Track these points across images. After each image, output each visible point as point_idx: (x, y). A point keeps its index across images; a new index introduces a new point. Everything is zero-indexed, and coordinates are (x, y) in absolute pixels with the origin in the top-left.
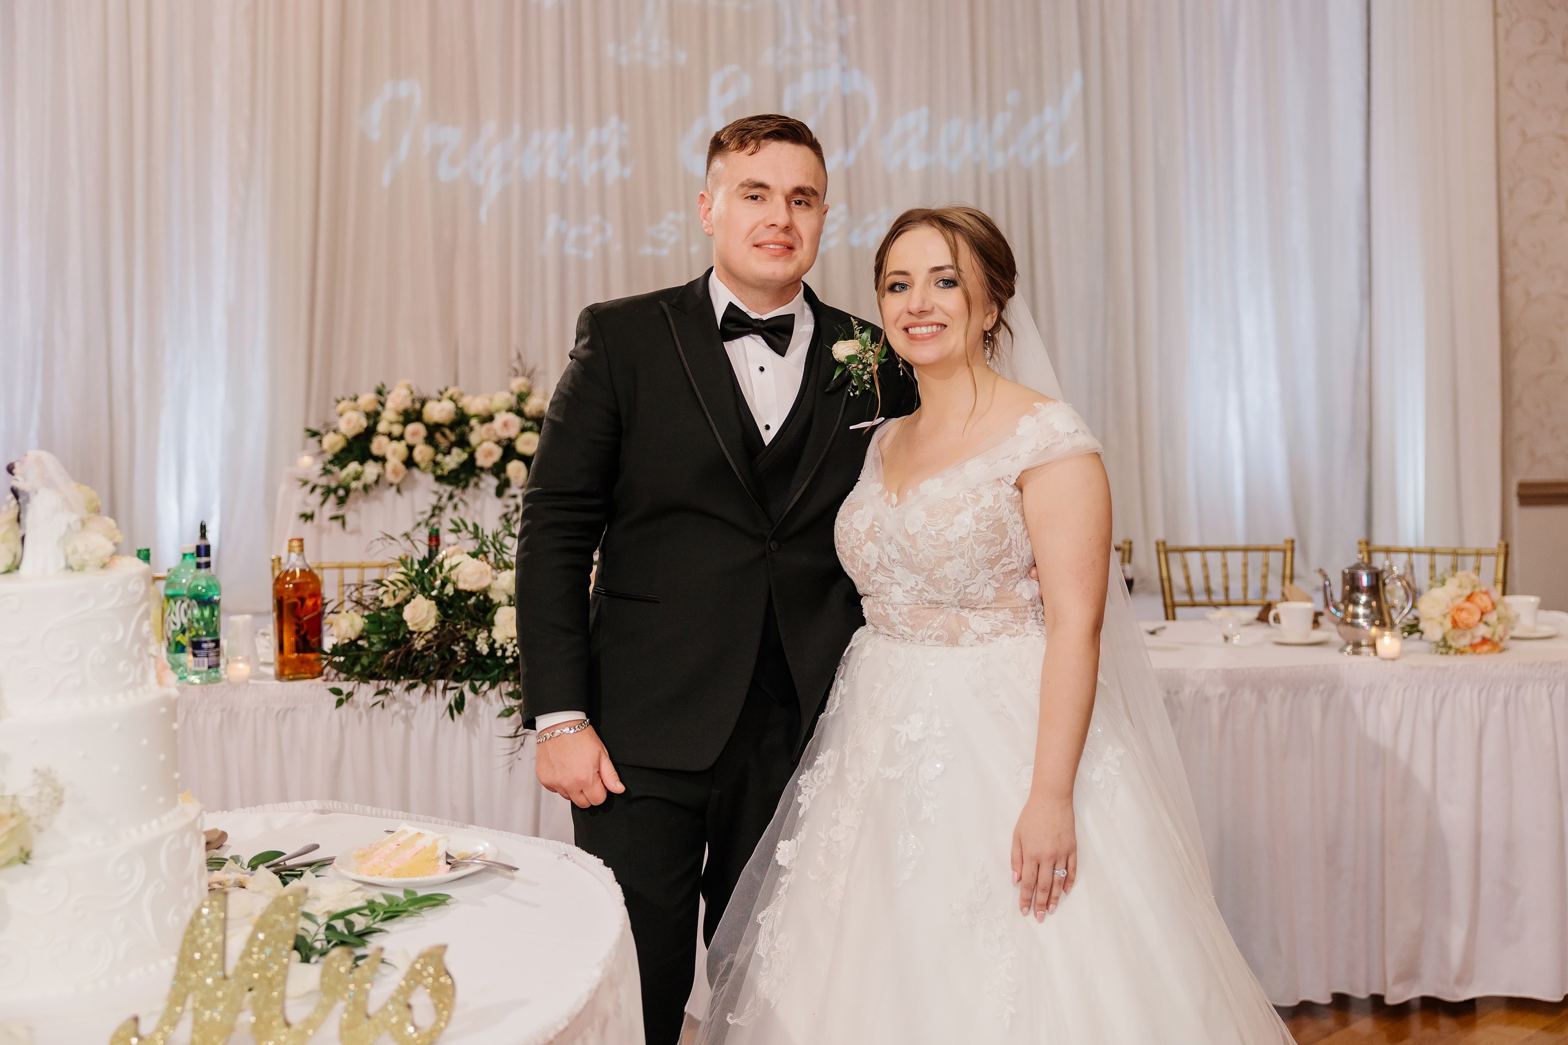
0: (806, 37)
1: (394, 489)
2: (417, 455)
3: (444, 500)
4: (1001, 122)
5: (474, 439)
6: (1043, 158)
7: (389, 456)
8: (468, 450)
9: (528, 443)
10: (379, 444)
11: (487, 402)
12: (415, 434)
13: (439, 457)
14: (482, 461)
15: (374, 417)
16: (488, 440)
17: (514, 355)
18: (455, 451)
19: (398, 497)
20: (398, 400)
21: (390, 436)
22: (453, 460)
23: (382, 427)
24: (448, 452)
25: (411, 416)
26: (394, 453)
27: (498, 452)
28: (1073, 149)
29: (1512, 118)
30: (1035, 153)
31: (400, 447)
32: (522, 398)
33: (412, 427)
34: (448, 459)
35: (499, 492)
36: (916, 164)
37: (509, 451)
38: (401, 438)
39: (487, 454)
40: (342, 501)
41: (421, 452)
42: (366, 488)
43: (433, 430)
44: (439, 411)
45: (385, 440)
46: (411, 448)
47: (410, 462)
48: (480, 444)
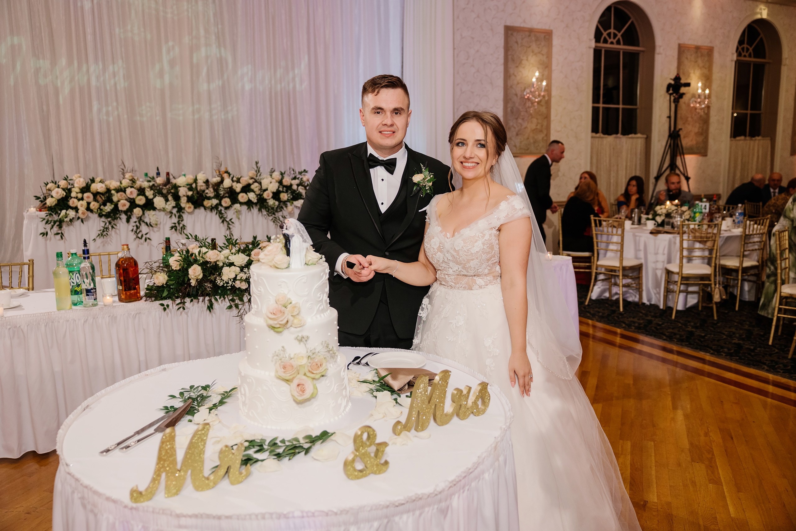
0: (202, 32)
1: (80, 220)
2: (92, 206)
3: (108, 224)
4: (279, 72)
5: (115, 199)
6: (294, 87)
7: (79, 207)
8: (113, 203)
9: (140, 200)
10: (73, 202)
11: (118, 184)
12: (88, 197)
13: (102, 207)
14: (121, 208)
15: (68, 191)
16: (122, 199)
17: (120, 162)
18: (108, 204)
19: (81, 223)
20: (79, 182)
21: (77, 198)
22: (108, 208)
23: (73, 194)
24: (105, 205)
25: (86, 189)
26: (82, 206)
27: (128, 204)
28: (305, 84)
29: (458, 85)
30: (291, 86)
31: (84, 203)
32: (133, 181)
33: (86, 195)
34: (106, 208)
35: (128, 221)
36: (248, 87)
37: (133, 204)
38: (82, 199)
39: (124, 205)
40: (60, 227)
41: (94, 205)
42: (71, 220)
43: (96, 195)
44: (98, 187)
45: (76, 200)
46: (89, 204)
47: (88, 209)
48: (119, 201)
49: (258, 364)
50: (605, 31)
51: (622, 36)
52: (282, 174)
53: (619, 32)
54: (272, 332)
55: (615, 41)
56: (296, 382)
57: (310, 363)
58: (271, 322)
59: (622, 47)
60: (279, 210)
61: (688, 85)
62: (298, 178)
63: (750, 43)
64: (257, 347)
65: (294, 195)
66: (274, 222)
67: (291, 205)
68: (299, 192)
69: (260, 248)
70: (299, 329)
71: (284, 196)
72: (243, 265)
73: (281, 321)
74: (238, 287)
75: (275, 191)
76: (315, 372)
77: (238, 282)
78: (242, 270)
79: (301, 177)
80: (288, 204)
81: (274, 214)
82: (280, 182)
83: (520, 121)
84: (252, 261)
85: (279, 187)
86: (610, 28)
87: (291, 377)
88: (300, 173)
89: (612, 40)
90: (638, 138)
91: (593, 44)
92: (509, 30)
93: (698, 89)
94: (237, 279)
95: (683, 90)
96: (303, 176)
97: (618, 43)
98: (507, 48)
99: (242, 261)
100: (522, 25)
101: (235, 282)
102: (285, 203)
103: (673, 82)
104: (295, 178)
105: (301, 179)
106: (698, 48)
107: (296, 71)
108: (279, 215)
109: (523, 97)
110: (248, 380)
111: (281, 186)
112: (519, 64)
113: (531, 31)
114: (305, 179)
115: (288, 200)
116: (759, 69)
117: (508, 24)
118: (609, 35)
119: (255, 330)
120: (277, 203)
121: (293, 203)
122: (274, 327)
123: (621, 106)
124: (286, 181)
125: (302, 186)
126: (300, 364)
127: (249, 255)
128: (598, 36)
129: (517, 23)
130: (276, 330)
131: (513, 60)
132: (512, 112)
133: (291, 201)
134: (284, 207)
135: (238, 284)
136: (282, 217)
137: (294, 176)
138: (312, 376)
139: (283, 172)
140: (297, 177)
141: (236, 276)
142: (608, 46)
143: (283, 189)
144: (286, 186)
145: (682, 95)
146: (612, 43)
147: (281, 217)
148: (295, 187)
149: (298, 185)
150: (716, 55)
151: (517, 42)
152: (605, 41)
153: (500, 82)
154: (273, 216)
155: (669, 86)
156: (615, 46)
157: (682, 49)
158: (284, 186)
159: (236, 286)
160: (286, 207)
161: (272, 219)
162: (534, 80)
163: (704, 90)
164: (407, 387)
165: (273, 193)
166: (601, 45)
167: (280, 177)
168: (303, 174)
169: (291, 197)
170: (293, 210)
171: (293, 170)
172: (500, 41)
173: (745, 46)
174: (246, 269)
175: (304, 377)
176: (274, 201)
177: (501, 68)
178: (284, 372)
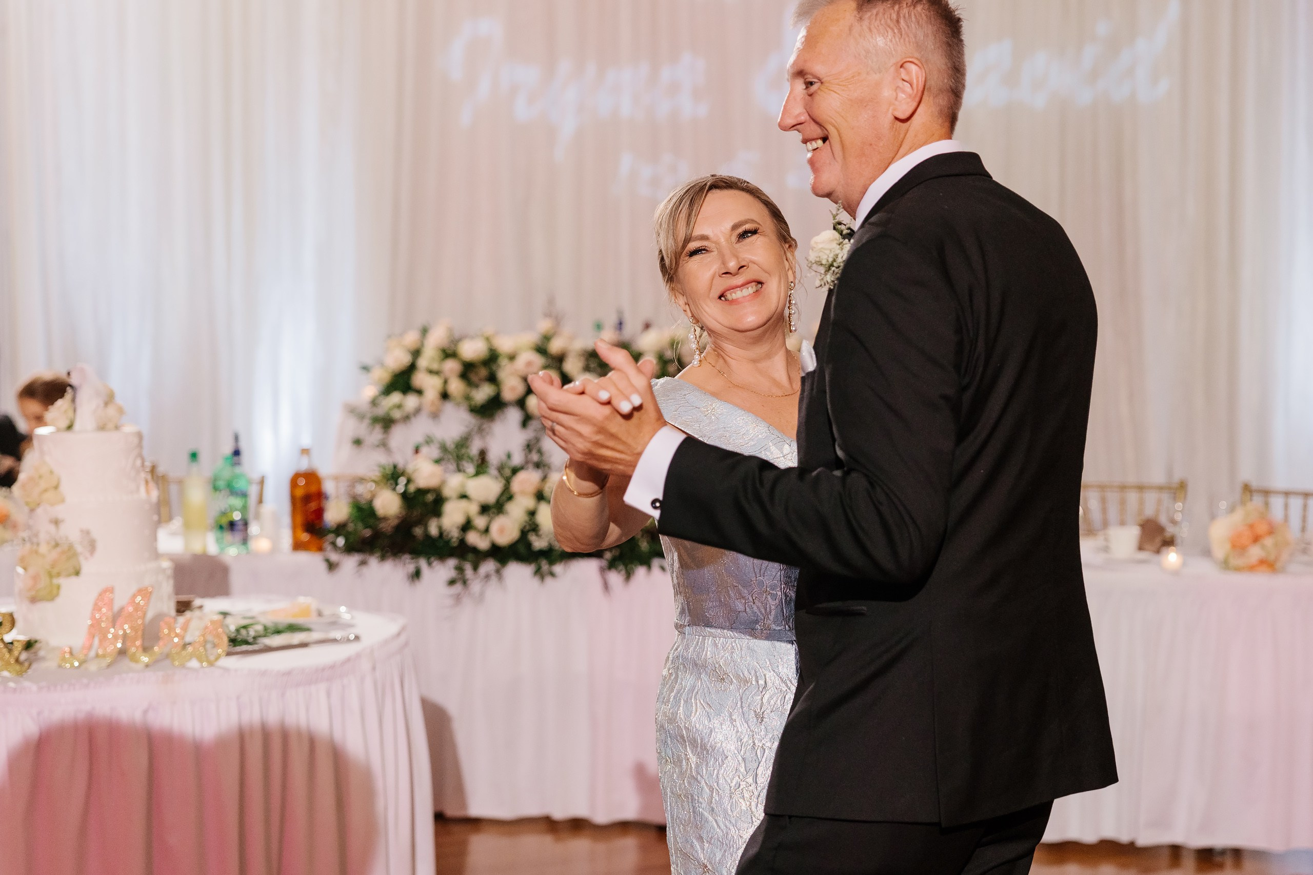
1: (431, 417)
2: (451, 389)
3: (474, 429)
5: (501, 374)
7: (427, 389)
8: (496, 385)
10: (420, 379)
11: (515, 342)
12: (450, 369)
13: (471, 391)
14: (507, 395)
15: (416, 353)
16: (513, 375)
18: (485, 386)
19: (433, 421)
20: (436, 338)
21: (431, 372)
22: (483, 393)
23: (423, 363)
24: (479, 387)
25: (448, 353)
26: (432, 385)
27: (520, 388)
31: (437, 381)
32: (547, 338)
33: (448, 363)
34: (478, 392)
35: (524, 424)
38: (438, 372)
39: (512, 389)
40: (386, 429)
41: (454, 386)
42: (407, 417)
43: (467, 366)
44: (472, 350)
45: (424, 374)
47: (445, 396)
48: (506, 379)
101: (466, 533)
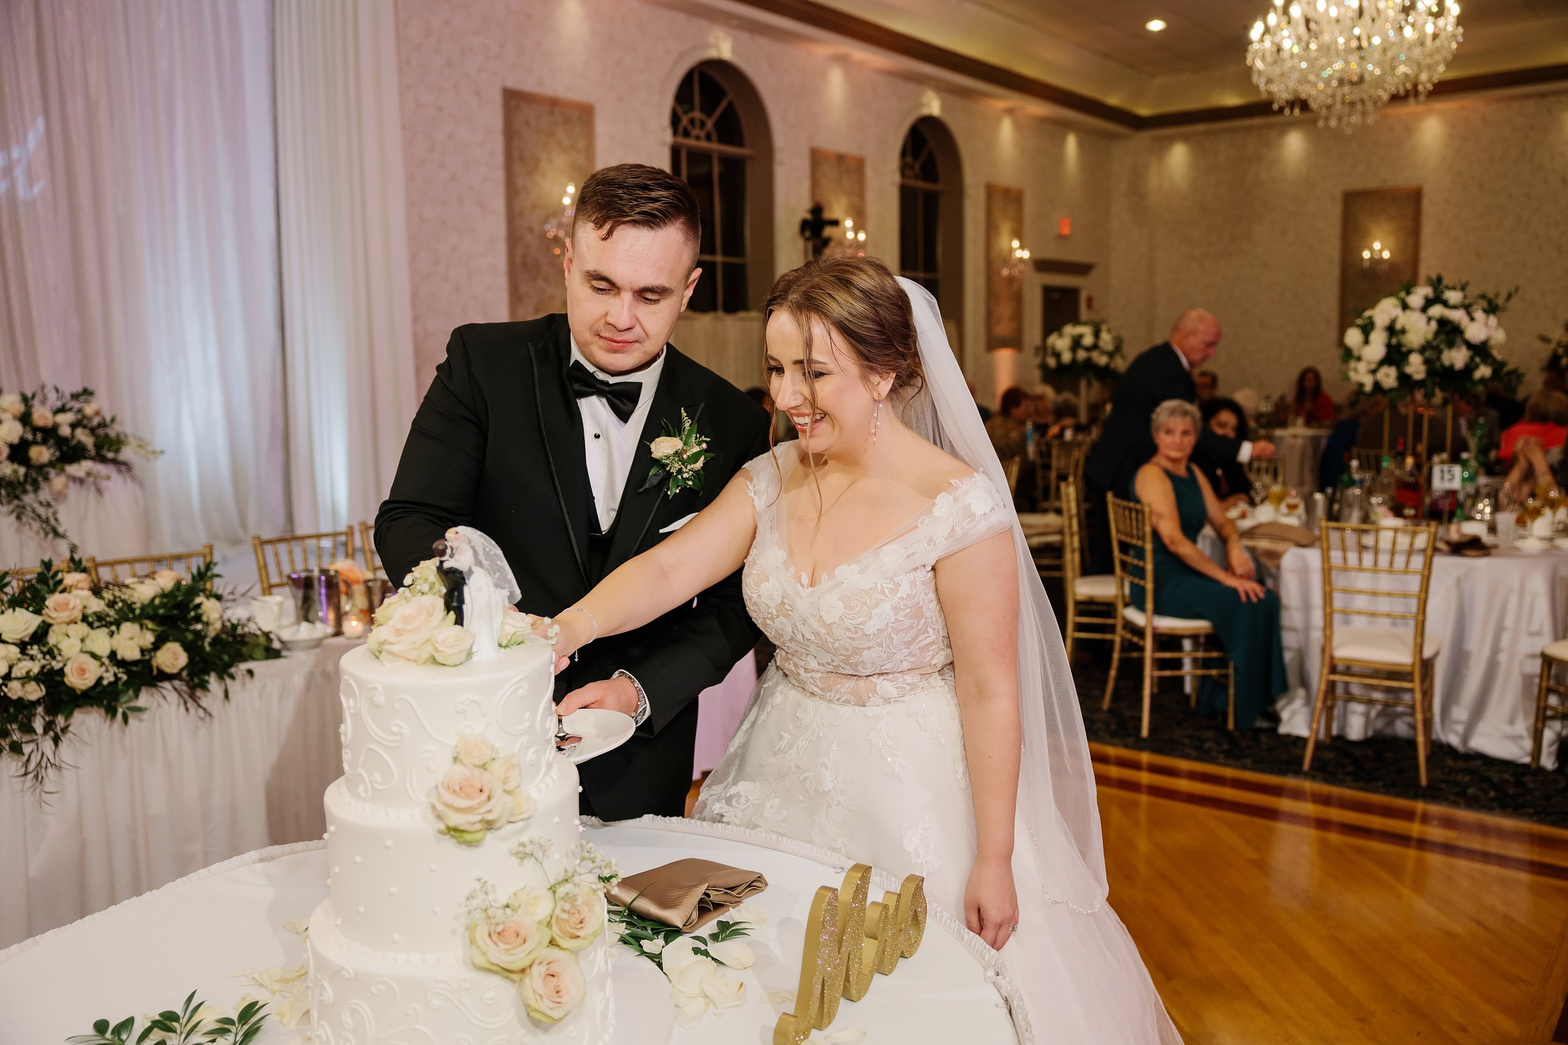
6: (12, 191)
28: (41, 185)
49: (397, 937)
50: (686, 112)
51: (717, 125)
52: (25, 400)
53: (709, 116)
54: (449, 844)
55: (702, 134)
56: (538, 971)
57: (564, 911)
58: (455, 820)
59: (715, 146)
60: (29, 488)
61: (835, 223)
62: (70, 409)
63: (916, 156)
64: (394, 890)
65: (65, 448)
66: (19, 518)
67: (58, 474)
68: (79, 442)
69: (63, 591)
70: (520, 824)
71: (41, 454)
72: (27, 639)
73: (490, 811)
74: (14, 697)
75: (15, 440)
76: (581, 933)
77: (15, 685)
78: (23, 651)
79: (76, 405)
80: (52, 473)
81: (17, 497)
82: (25, 419)
83: (540, 283)
84: (50, 625)
85: (24, 432)
86: (692, 109)
87: (525, 963)
88: (75, 397)
89: (695, 132)
90: (752, 319)
91: (668, 137)
92: (513, 99)
93: (844, 234)
94: (13, 675)
95: (828, 231)
96: (84, 405)
97: (708, 138)
98: (510, 134)
99: (24, 627)
100: (537, 90)
101: (6, 686)
102: (41, 468)
103: (808, 216)
104: (62, 410)
105: (80, 411)
106: (841, 158)
107: (15, 153)
108: (28, 499)
109: (543, 235)
110: (373, 990)
111: (28, 428)
112: (533, 167)
113: (553, 103)
114: (89, 410)
115: (51, 464)
116: (931, 200)
117: (512, 84)
118: (692, 121)
119: (389, 842)
120: (22, 470)
121: (63, 470)
122: (462, 831)
123: (719, 258)
124: (42, 416)
125: (85, 427)
126: (538, 918)
127: (38, 612)
128: (675, 121)
129: (528, 85)
130: (467, 837)
131: (522, 159)
132: (524, 265)
133: (59, 466)
134: (40, 479)
135: (15, 690)
136: (41, 503)
137: (59, 404)
138: (575, 944)
139: (29, 394)
140: (68, 406)
141: (11, 667)
142: (691, 142)
143: (34, 435)
144: (44, 430)
145: (826, 242)
146: (698, 138)
147: (36, 506)
148: (65, 431)
149: (74, 426)
150: (869, 172)
151: (527, 124)
152: (686, 134)
153: (498, 202)
154: (16, 502)
155: (805, 225)
156: (704, 144)
157: (817, 157)
158: (35, 430)
159: (9, 695)
160: (46, 478)
161: (12, 512)
162: (567, 201)
163: (856, 234)
164: (695, 915)
165: (11, 446)
166: (681, 140)
167: (20, 408)
168: (82, 398)
169: (57, 454)
170: (66, 486)
171: (57, 390)
172: (493, 116)
173: (909, 159)
174: (35, 647)
175: (555, 952)
176: (16, 466)
177: (500, 174)
178: (507, 950)
